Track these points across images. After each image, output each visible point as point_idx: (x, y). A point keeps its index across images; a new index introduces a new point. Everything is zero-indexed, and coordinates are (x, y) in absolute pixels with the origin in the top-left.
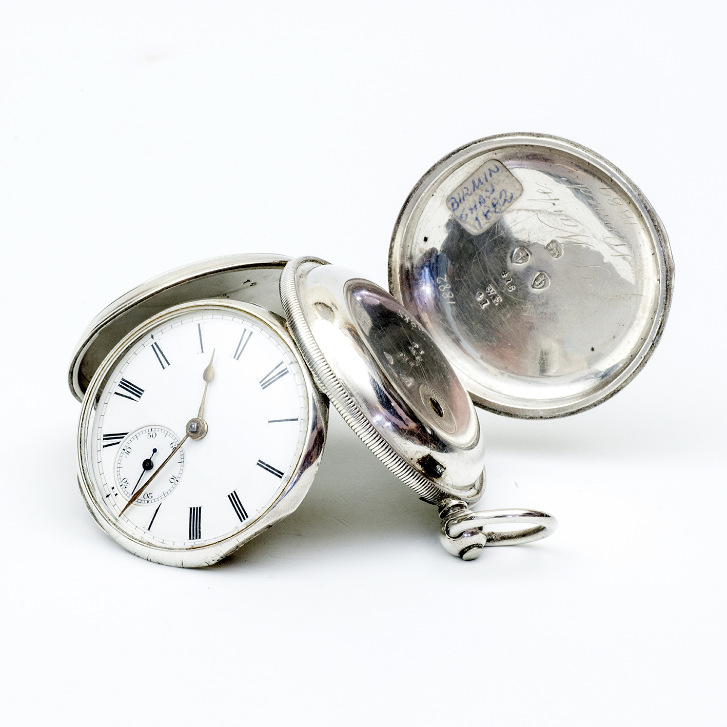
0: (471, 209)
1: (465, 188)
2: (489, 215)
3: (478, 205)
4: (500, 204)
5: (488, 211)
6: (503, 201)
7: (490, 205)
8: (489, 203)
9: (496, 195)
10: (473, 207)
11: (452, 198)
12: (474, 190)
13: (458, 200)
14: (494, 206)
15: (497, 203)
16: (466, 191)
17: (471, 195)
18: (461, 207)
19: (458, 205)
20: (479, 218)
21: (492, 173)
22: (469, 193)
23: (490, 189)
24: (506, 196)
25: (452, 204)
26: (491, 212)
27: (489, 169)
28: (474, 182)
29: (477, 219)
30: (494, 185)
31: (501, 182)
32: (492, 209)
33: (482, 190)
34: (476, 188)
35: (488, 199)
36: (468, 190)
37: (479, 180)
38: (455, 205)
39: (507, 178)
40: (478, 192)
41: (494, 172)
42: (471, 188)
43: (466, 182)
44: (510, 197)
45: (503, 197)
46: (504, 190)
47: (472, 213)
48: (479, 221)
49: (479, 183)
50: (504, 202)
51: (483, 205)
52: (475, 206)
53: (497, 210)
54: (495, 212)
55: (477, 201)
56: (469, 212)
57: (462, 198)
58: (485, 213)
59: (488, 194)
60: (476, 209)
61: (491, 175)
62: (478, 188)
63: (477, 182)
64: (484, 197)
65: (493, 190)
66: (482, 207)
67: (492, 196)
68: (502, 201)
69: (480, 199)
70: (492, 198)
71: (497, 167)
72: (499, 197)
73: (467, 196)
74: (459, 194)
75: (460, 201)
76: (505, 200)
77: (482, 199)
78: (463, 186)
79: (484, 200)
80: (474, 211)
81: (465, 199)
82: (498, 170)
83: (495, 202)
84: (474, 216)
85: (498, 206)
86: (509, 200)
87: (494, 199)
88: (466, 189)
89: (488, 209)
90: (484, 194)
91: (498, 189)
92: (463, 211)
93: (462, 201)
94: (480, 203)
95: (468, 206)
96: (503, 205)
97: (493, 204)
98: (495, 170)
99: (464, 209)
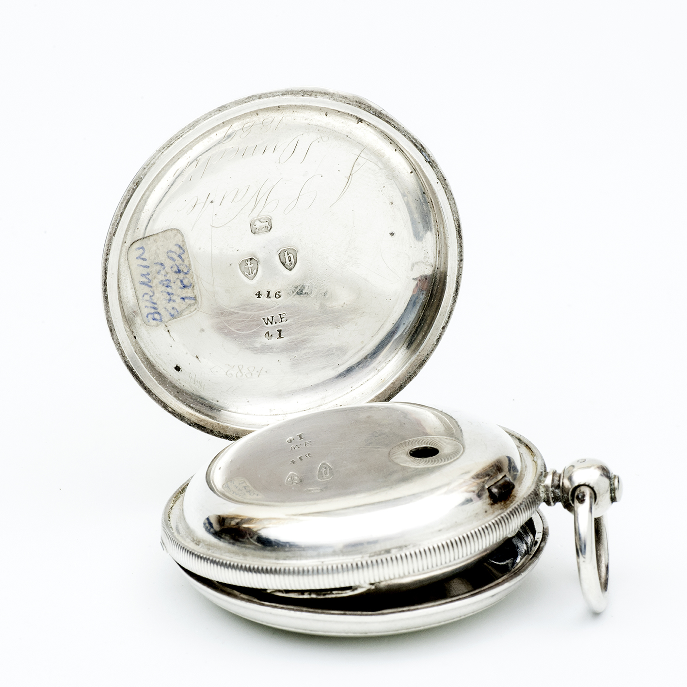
0: (170, 300)
1: (143, 296)
2: (186, 282)
3: (169, 290)
4: (180, 264)
5: (181, 281)
6: (179, 259)
7: (176, 276)
8: (172, 276)
9: (168, 263)
10: (168, 297)
11: (147, 317)
12: (151, 287)
13: (153, 311)
14: (179, 271)
15: (178, 267)
16: (147, 297)
17: (154, 293)
18: (162, 311)
19: (158, 313)
20: (184, 296)
21: (142, 257)
22: (152, 294)
23: (158, 267)
24: (176, 253)
25: (154, 319)
26: (184, 278)
27: (137, 258)
28: (143, 283)
29: (183, 298)
30: (156, 262)
31: (158, 251)
32: (181, 276)
33: (155, 278)
34: (149, 284)
35: (168, 276)
36: (147, 294)
37: (143, 275)
38: (156, 316)
39: (156, 242)
40: (155, 282)
41: (143, 253)
42: (146, 289)
43: (138, 292)
44: (178, 249)
45: (175, 257)
46: (168, 252)
47: (174, 301)
48: (186, 298)
49: (146, 278)
50: (181, 258)
51: (172, 284)
52: (169, 294)
53: (186, 271)
54: (186, 273)
55: (164, 288)
56: (172, 304)
57: (152, 305)
58: (182, 286)
59: (163, 272)
60: (172, 294)
61: (144, 259)
62: (150, 281)
63: (144, 279)
64: (163, 278)
65: (162, 264)
66: (173, 287)
67: (168, 269)
68: (179, 261)
69: (163, 285)
70: (169, 270)
71: (139, 248)
72: (172, 262)
73: (153, 298)
74: (146, 307)
75: (155, 308)
76: (180, 256)
77: (165, 282)
78: (140, 297)
79: (166, 280)
80: (174, 298)
81: (155, 302)
82: (143, 248)
83: (175, 269)
84: (178, 300)
85: (181, 268)
86: (182, 251)
87: (172, 268)
88: (145, 296)
89: (179, 280)
90: (161, 277)
91: (163, 258)
92: (167, 311)
93: (156, 306)
94: (167, 286)
95: (164, 302)
96: (183, 261)
97: (176, 272)
98: (141, 251)
99: (165, 308)
